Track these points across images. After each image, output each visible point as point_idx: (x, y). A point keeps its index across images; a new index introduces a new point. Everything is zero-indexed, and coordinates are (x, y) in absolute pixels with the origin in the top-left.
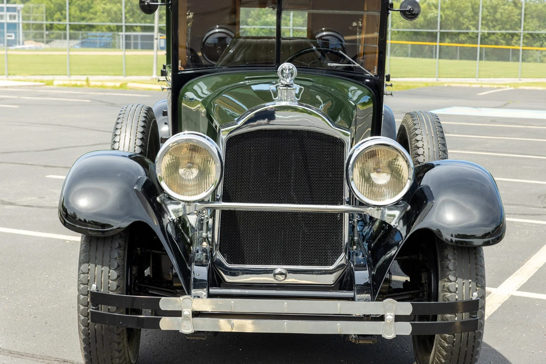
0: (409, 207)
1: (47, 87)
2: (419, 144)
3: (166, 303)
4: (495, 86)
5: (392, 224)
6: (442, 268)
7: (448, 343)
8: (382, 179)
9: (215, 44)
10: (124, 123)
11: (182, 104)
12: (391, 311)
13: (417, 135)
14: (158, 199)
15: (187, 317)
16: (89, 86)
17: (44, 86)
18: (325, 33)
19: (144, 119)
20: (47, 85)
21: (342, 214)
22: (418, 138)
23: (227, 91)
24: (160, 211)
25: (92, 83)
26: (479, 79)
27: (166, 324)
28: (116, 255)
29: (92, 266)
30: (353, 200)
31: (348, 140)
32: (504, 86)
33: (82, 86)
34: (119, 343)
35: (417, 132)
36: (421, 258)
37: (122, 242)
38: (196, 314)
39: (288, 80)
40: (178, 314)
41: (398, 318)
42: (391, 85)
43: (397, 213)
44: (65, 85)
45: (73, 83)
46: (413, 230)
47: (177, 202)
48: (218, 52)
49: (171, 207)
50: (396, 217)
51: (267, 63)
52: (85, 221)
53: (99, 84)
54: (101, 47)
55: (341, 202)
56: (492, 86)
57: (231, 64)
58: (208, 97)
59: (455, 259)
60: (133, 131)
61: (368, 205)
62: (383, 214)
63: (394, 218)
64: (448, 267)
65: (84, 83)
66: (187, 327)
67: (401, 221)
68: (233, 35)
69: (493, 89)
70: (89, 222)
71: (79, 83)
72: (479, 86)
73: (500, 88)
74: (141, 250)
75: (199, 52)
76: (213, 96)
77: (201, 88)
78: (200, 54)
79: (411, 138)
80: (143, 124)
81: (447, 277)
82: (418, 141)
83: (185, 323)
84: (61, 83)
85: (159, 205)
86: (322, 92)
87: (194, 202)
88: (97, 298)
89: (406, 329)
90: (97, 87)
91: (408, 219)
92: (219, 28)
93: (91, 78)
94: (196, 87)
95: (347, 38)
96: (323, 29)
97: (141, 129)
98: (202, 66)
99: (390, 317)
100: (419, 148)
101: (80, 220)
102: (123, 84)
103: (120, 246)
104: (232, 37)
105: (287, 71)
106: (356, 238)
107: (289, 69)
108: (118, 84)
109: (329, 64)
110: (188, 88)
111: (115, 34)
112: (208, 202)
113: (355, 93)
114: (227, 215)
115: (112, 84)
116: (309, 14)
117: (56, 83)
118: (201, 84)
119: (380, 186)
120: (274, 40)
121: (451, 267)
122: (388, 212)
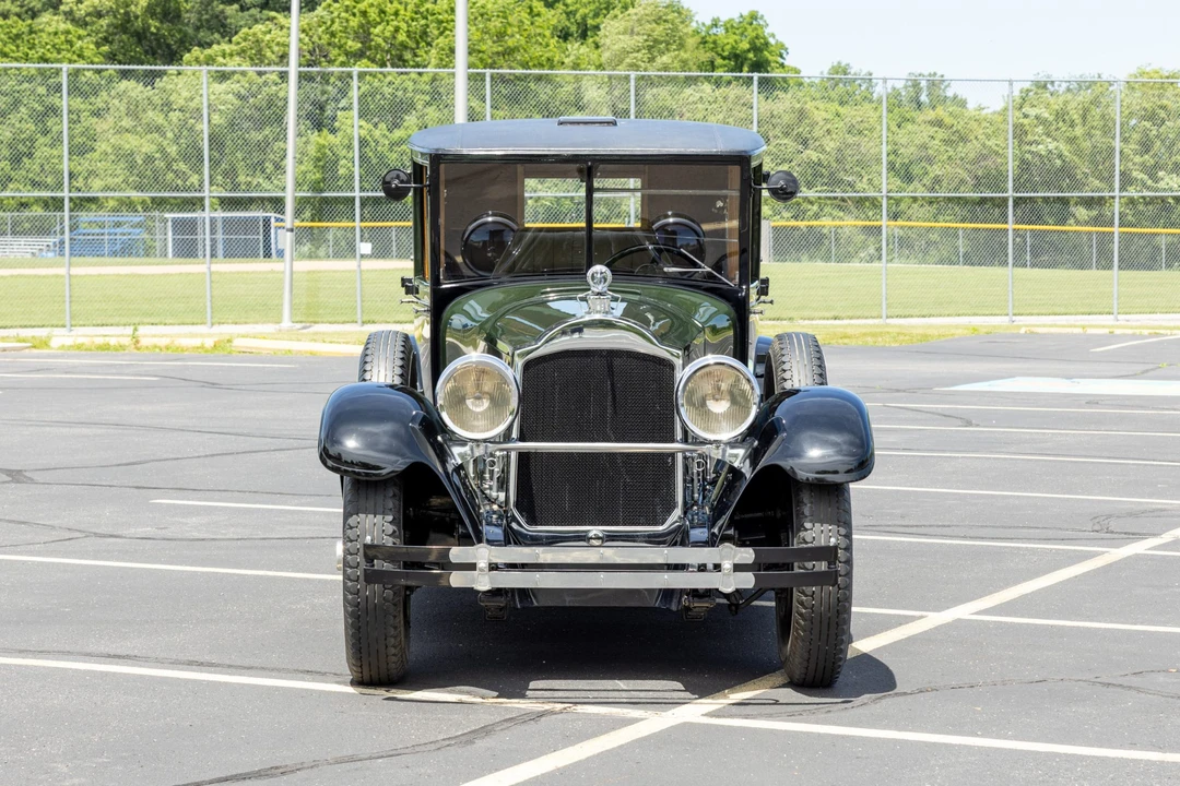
0: (756, 443)
1: (35, 351)
2: (787, 375)
3: (457, 553)
4: (1146, 332)
5: (736, 465)
6: (797, 515)
7: (806, 608)
8: (720, 407)
9: (485, 242)
10: (376, 354)
11: (447, 339)
12: (728, 558)
13: (784, 363)
14: (439, 438)
15: (481, 570)
16: (138, 349)
17: (27, 351)
18: (671, 220)
19: (402, 349)
20: (34, 347)
21: (672, 455)
22: (785, 367)
23: (516, 311)
24: (443, 454)
25: (144, 342)
26: (1120, 317)
27: (457, 580)
28: (391, 505)
29: (362, 516)
30: (687, 437)
31: (678, 362)
32: (1169, 332)
33: (122, 347)
34: (395, 617)
35: (784, 359)
36: (779, 515)
37: (397, 491)
38: (493, 567)
39: (600, 287)
40: (472, 567)
41: (738, 568)
42: (771, 302)
43: (741, 452)
44: (79, 347)
45: (100, 341)
46: (758, 468)
47: (463, 442)
48: (490, 255)
49: (456, 450)
50: (740, 459)
51: (572, 270)
52: (352, 462)
53: (163, 342)
54: (114, 254)
55: (673, 440)
56: (1138, 331)
57: (516, 272)
58: (488, 319)
59: (812, 503)
60: (389, 366)
61: (705, 442)
62: (724, 451)
63: (738, 457)
64: (803, 513)
65: (126, 341)
66: (483, 582)
67: (748, 461)
68: (515, 227)
69: (1141, 337)
70: (357, 465)
71: (113, 342)
72: (1106, 331)
73: (1157, 335)
74: (414, 511)
75: (458, 255)
76: (493, 320)
77: (473, 309)
78: (459, 259)
79: (777, 369)
80: (401, 355)
81: (802, 526)
82: (785, 371)
83: (481, 578)
84: (69, 341)
85: (441, 445)
86: (656, 310)
87: (485, 441)
88: (371, 552)
89: (747, 581)
90: (157, 350)
91: (754, 457)
92: (493, 215)
93: (142, 330)
94: (466, 307)
95: (706, 227)
96: (670, 213)
97: (400, 363)
98: (463, 277)
99: (727, 565)
100: (786, 380)
101: (346, 462)
102: (219, 341)
103: (394, 495)
104: (513, 230)
105: (599, 276)
106: (696, 495)
107: (602, 273)
108: (209, 343)
109: (665, 269)
110: (455, 309)
111: (152, 219)
112: (500, 443)
113: (708, 311)
114: (524, 458)
115: (197, 342)
116: (643, 196)
117: (55, 343)
118: (472, 302)
119: (717, 415)
120: (584, 233)
121: (807, 511)
122: (730, 451)
